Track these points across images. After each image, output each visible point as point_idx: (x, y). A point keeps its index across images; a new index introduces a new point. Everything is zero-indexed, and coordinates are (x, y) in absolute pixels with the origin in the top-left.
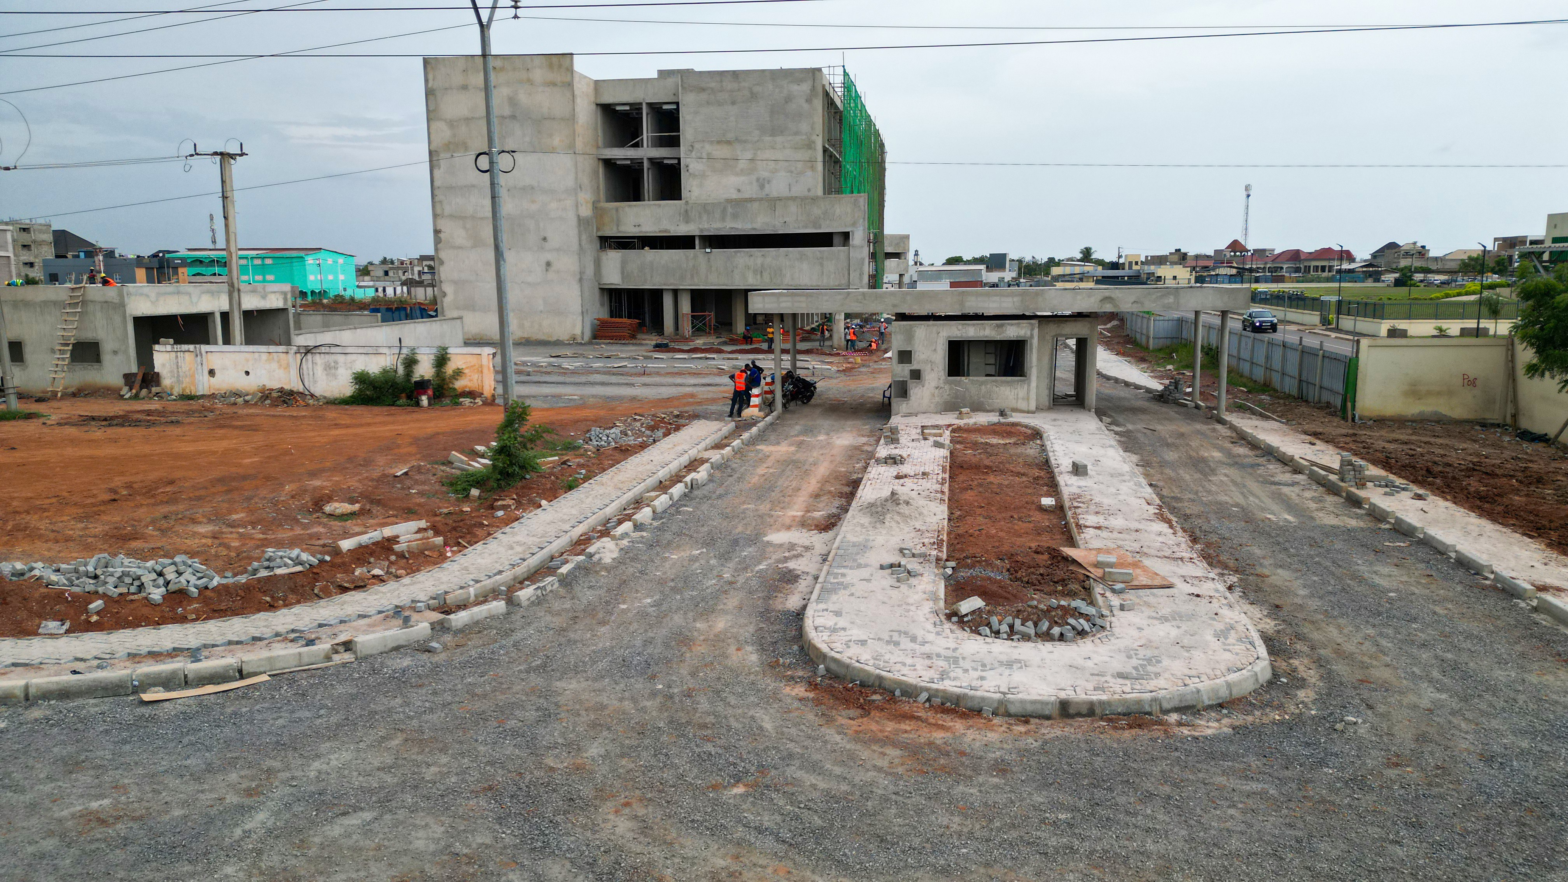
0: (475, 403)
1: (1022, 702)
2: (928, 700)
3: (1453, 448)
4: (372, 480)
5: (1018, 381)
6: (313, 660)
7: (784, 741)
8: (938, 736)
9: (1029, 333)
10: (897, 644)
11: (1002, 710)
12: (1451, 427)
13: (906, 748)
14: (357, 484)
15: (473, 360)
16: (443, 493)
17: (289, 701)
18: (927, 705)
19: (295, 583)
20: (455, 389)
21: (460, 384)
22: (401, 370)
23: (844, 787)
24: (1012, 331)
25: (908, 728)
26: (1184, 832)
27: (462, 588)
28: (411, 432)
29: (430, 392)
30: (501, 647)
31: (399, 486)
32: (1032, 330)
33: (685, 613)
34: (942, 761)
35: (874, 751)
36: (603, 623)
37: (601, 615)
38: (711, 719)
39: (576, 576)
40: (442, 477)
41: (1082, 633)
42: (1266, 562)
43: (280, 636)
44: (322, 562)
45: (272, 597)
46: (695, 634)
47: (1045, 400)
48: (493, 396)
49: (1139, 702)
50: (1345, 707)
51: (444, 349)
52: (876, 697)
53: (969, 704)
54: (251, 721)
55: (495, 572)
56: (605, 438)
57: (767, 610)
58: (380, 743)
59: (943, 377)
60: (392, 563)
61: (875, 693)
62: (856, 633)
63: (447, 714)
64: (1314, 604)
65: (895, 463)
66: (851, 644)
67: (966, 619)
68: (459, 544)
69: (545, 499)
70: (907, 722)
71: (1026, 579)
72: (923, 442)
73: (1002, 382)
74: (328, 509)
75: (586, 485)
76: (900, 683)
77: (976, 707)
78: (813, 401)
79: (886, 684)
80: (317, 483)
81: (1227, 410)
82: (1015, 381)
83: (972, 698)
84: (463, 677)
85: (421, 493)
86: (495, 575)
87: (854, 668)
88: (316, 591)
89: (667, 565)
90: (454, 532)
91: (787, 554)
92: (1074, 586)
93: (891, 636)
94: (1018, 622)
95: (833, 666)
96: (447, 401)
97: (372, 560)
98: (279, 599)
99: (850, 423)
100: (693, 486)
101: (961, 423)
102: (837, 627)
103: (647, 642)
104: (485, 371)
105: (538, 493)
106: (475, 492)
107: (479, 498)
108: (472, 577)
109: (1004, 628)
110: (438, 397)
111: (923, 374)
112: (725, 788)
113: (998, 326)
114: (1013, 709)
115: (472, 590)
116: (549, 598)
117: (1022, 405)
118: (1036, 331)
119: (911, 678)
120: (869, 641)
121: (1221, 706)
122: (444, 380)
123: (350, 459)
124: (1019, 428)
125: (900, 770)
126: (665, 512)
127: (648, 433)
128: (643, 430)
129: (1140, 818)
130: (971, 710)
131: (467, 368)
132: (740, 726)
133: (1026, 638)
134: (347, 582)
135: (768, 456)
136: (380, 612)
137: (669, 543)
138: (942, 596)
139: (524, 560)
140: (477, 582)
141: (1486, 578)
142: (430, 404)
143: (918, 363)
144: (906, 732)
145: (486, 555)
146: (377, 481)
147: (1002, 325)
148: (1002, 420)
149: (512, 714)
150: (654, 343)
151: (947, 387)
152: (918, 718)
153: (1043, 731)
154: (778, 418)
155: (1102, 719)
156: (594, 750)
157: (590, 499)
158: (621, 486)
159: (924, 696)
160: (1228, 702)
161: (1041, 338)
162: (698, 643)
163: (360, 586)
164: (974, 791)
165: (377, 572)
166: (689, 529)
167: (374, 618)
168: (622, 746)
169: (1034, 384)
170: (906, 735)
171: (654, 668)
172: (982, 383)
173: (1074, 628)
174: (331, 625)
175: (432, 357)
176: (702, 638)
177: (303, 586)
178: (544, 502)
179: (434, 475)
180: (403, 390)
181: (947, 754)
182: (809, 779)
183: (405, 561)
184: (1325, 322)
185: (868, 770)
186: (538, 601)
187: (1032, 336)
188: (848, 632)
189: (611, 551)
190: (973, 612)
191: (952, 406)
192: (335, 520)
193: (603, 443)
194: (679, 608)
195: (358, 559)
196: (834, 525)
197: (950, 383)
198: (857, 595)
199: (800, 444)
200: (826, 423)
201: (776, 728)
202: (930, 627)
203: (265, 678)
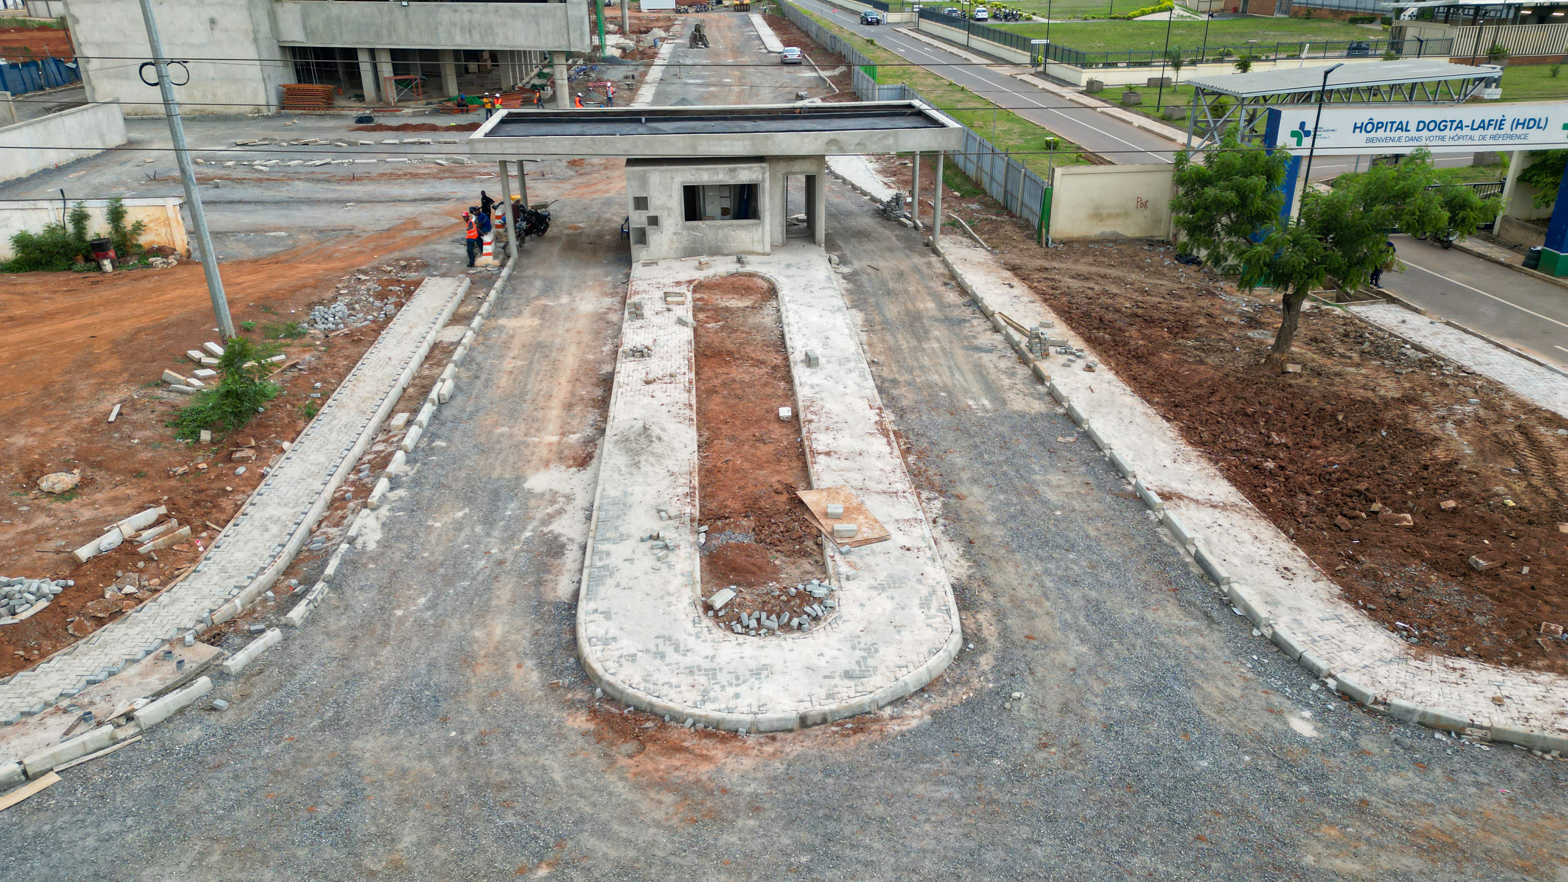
0: (169, 264)
1: (770, 721)
2: (694, 724)
3: (1123, 281)
4: (84, 431)
5: (753, 225)
6: (98, 745)
7: (575, 797)
8: (704, 770)
9: (760, 177)
10: (662, 656)
11: (754, 729)
12: (1125, 247)
13: (676, 790)
14: (67, 439)
15: (157, 213)
16: (169, 438)
17: (90, 809)
18: (693, 730)
19: (46, 627)
20: (140, 246)
21: (145, 240)
22: (70, 228)
23: (632, 853)
24: (745, 175)
25: (678, 763)
26: (892, 860)
27: (227, 601)
28: (107, 331)
29: (112, 254)
30: (288, 695)
31: (117, 435)
32: (764, 173)
33: (462, 617)
34: (709, 804)
35: (652, 799)
36: (383, 642)
37: (379, 629)
38: (506, 776)
39: (344, 575)
40: (162, 415)
41: (816, 619)
42: (965, 475)
43: (51, 705)
44: (66, 587)
45: (25, 648)
46: (476, 647)
47: (779, 237)
48: (188, 251)
49: (861, 706)
50: (1013, 675)
51: (118, 200)
52: (649, 724)
53: (727, 727)
54: (58, 846)
55: (256, 570)
56: (331, 319)
57: (540, 604)
58: (200, 860)
59: (680, 223)
60: (141, 571)
61: (648, 720)
62: (627, 645)
63: (255, 807)
64: (999, 533)
65: (643, 356)
66: (623, 660)
67: (720, 614)
68: (207, 528)
69: (286, 439)
70: (677, 755)
71: (768, 541)
72: (666, 314)
73: (739, 226)
74: (45, 484)
75: (325, 409)
76: (669, 710)
77: (733, 728)
78: (549, 232)
79: (657, 710)
80: (19, 440)
81: (942, 232)
82: (748, 225)
83: (730, 721)
84: (259, 747)
85: (145, 443)
86: (257, 574)
87: (628, 694)
88: (70, 631)
89: (433, 538)
90: (198, 508)
91: (550, 510)
92: (809, 544)
93: (657, 645)
94: (764, 615)
95: (609, 689)
96: (133, 261)
97: (119, 573)
98: (33, 648)
99: (591, 272)
100: (441, 404)
101: (700, 275)
102: (609, 636)
103: (432, 666)
104: (174, 224)
105: (276, 433)
106: (206, 436)
107: (213, 442)
108: (233, 582)
109: (753, 623)
110: (123, 256)
111: (660, 220)
112: (531, 870)
113: (731, 170)
114: (762, 728)
115: (238, 602)
116: (322, 612)
117: (758, 248)
118: (767, 175)
119: (677, 706)
120: (639, 654)
121: (923, 690)
122: (124, 235)
123: (47, 389)
124: (755, 279)
125: (675, 821)
126: (416, 447)
127: (378, 303)
128: (371, 299)
129: (861, 850)
130: (729, 731)
131: (151, 221)
132: (534, 781)
133: (771, 632)
134: (100, 612)
135: (513, 337)
136: (148, 653)
137: (431, 501)
138: (699, 579)
139: (284, 546)
140: (241, 588)
141: (1130, 483)
142: (114, 267)
143: (655, 209)
144: (677, 769)
145: (241, 544)
146: (90, 432)
147: (735, 170)
148: (741, 270)
149: (319, 797)
150: (355, 113)
151: (685, 232)
152: (686, 750)
153: (788, 749)
154: (516, 266)
155: (832, 724)
156: (407, 840)
157: (334, 434)
158: (363, 407)
159: (690, 721)
160: (928, 685)
161: (773, 177)
162: (481, 661)
163: (116, 614)
164: (734, 839)
165: (129, 589)
166: (447, 476)
167: (144, 662)
168: (432, 828)
169: (767, 227)
170: (676, 773)
171: (444, 706)
172: (718, 228)
173: (809, 615)
174: (100, 681)
175: (105, 210)
176: (482, 653)
177: (55, 629)
178: (286, 445)
179: (153, 412)
180: (78, 251)
181: (711, 793)
182: (602, 847)
183: (154, 564)
184: (1035, 63)
185: (649, 826)
186: (312, 619)
187: (764, 180)
188: (620, 644)
189: (373, 531)
190: (726, 605)
191: (691, 251)
192: (57, 500)
193: (331, 325)
194: (455, 610)
195: (104, 575)
196: (590, 456)
197: (688, 228)
198: (623, 585)
199: (543, 312)
200: (565, 272)
201: (567, 778)
202: (689, 626)
203: (52, 778)
